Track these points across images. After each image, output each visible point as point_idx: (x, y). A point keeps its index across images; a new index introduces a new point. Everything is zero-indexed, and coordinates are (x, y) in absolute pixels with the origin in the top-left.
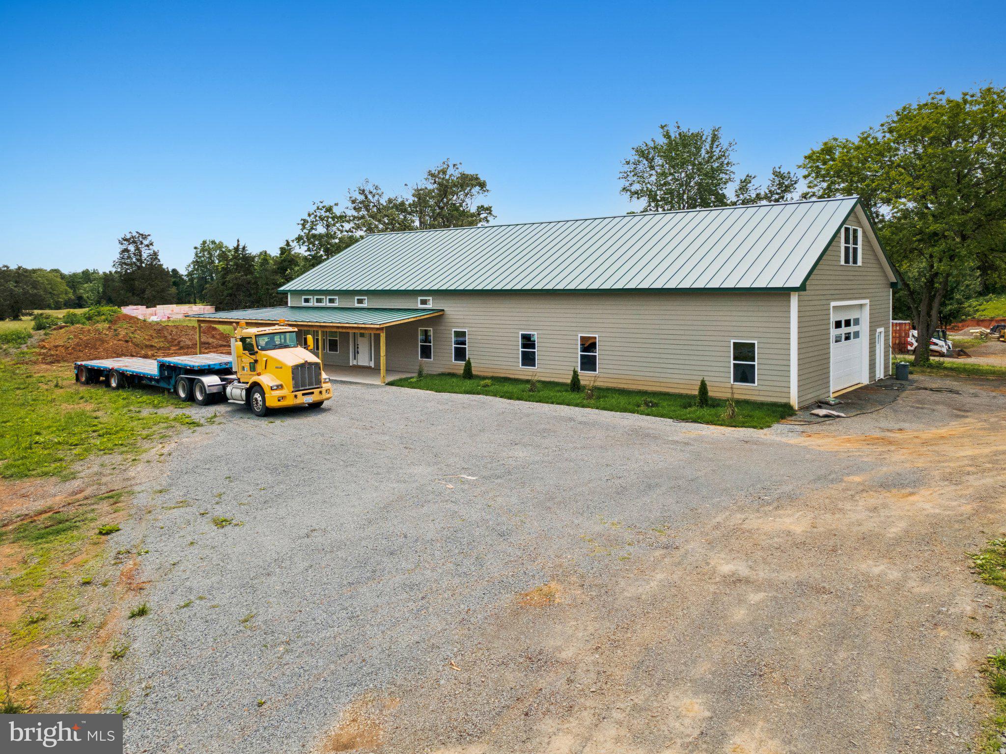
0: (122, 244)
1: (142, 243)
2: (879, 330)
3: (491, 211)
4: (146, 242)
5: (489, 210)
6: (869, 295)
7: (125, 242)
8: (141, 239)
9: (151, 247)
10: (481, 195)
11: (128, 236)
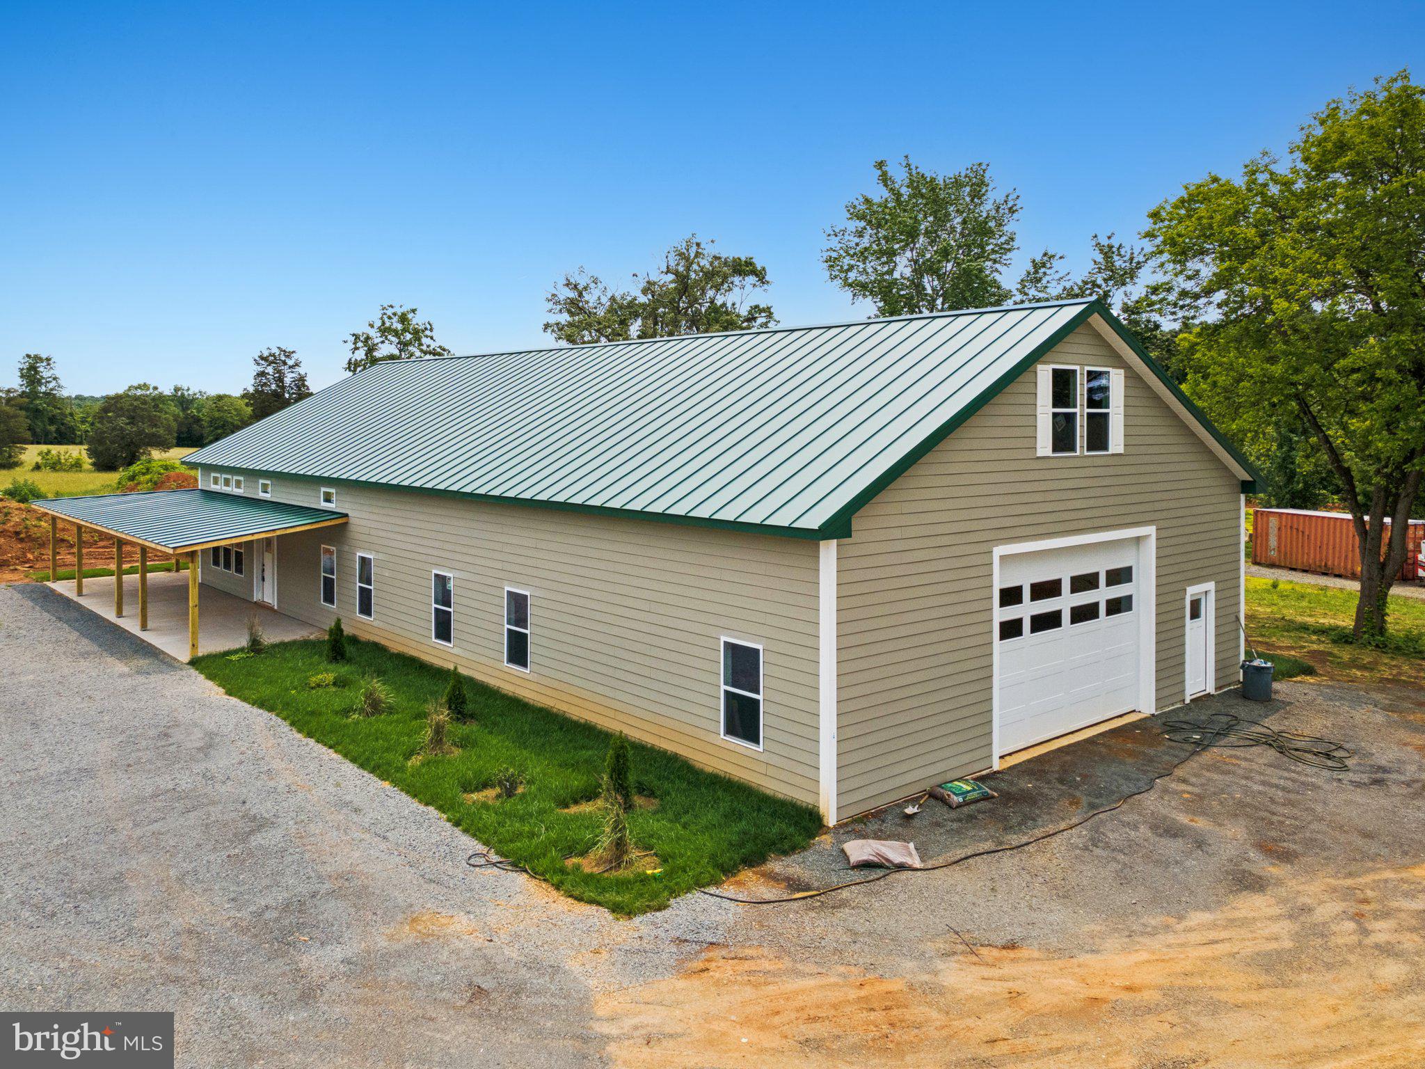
0: (258, 364)
1: (285, 363)
2: (1192, 591)
3: (771, 313)
4: (290, 362)
5: (768, 311)
6: (1158, 515)
7: (263, 362)
8: (283, 358)
9: (297, 369)
10: (757, 289)
11: (266, 354)
